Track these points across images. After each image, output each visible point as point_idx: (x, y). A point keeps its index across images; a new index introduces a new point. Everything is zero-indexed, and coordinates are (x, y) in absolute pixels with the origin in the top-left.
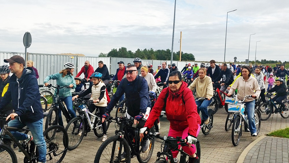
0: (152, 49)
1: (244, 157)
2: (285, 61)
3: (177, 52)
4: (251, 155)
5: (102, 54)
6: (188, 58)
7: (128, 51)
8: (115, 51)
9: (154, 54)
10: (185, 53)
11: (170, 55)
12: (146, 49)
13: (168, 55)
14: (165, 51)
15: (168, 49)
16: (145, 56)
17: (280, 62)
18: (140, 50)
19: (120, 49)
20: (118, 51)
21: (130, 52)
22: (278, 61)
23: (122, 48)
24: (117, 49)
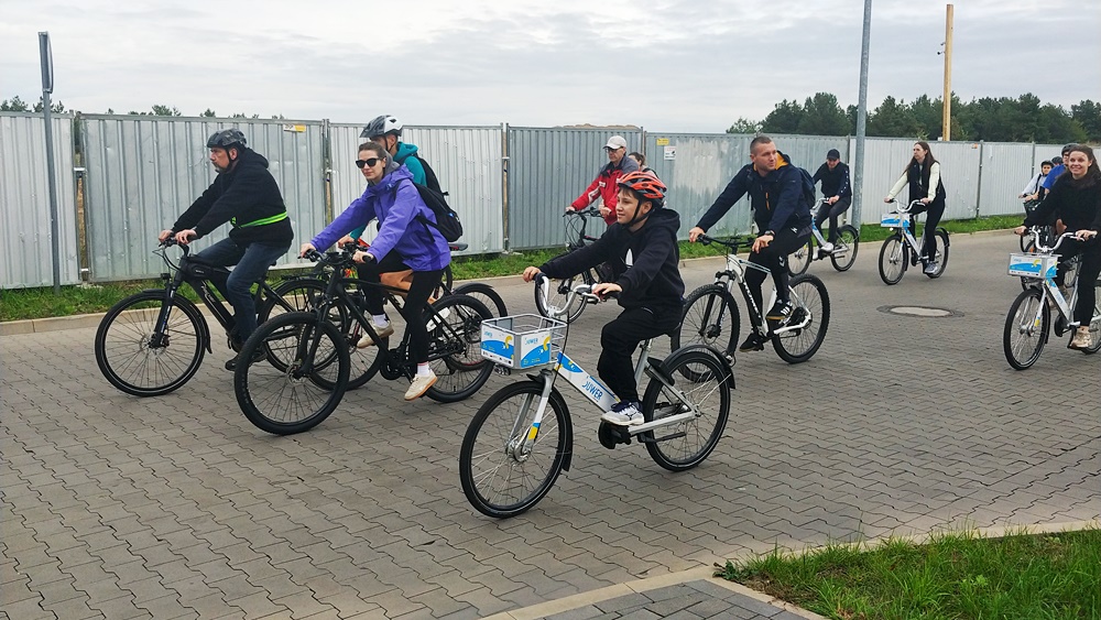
0: (955, 93)
5: (745, 122)
7: (844, 108)
8: (788, 108)
9: (963, 115)
11: (1035, 119)
12: (925, 97)
14: (1012, 103)
15: (1029, 95)
16: (916, 125)
18: (897, 102)
19: (809, 101)
20: (802, 107)
21: (854, 110)
23: (818, 96)
24: (798, 103)
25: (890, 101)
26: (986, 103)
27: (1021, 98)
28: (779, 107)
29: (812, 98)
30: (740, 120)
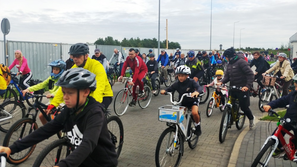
0: (138, 38)
1: (241, 143)
2: (269, 49)
3: (163, 41)
4: (247, 140)
5: (88, 43)
6: (174, 47)
7: (114, 40)
8: (101, 40)
9: (141, 42)
10: (171, 42)
11: (156, 44)
12: (132, 38)
13: (154, 44)
14: (151, 40)
15: (155, 38)
16: (131, 45)
17: (264, 49)
18: (127, 39)
20: (104, 40)
21: (116, 41)
22: (261, 48)
23: (108, 37)
24: (103, 39)
25: (125, 39)
26: (145, 40)
27: (153, 39)
28: (99, 39)
29: (107, 37)
30: (87, 43)
